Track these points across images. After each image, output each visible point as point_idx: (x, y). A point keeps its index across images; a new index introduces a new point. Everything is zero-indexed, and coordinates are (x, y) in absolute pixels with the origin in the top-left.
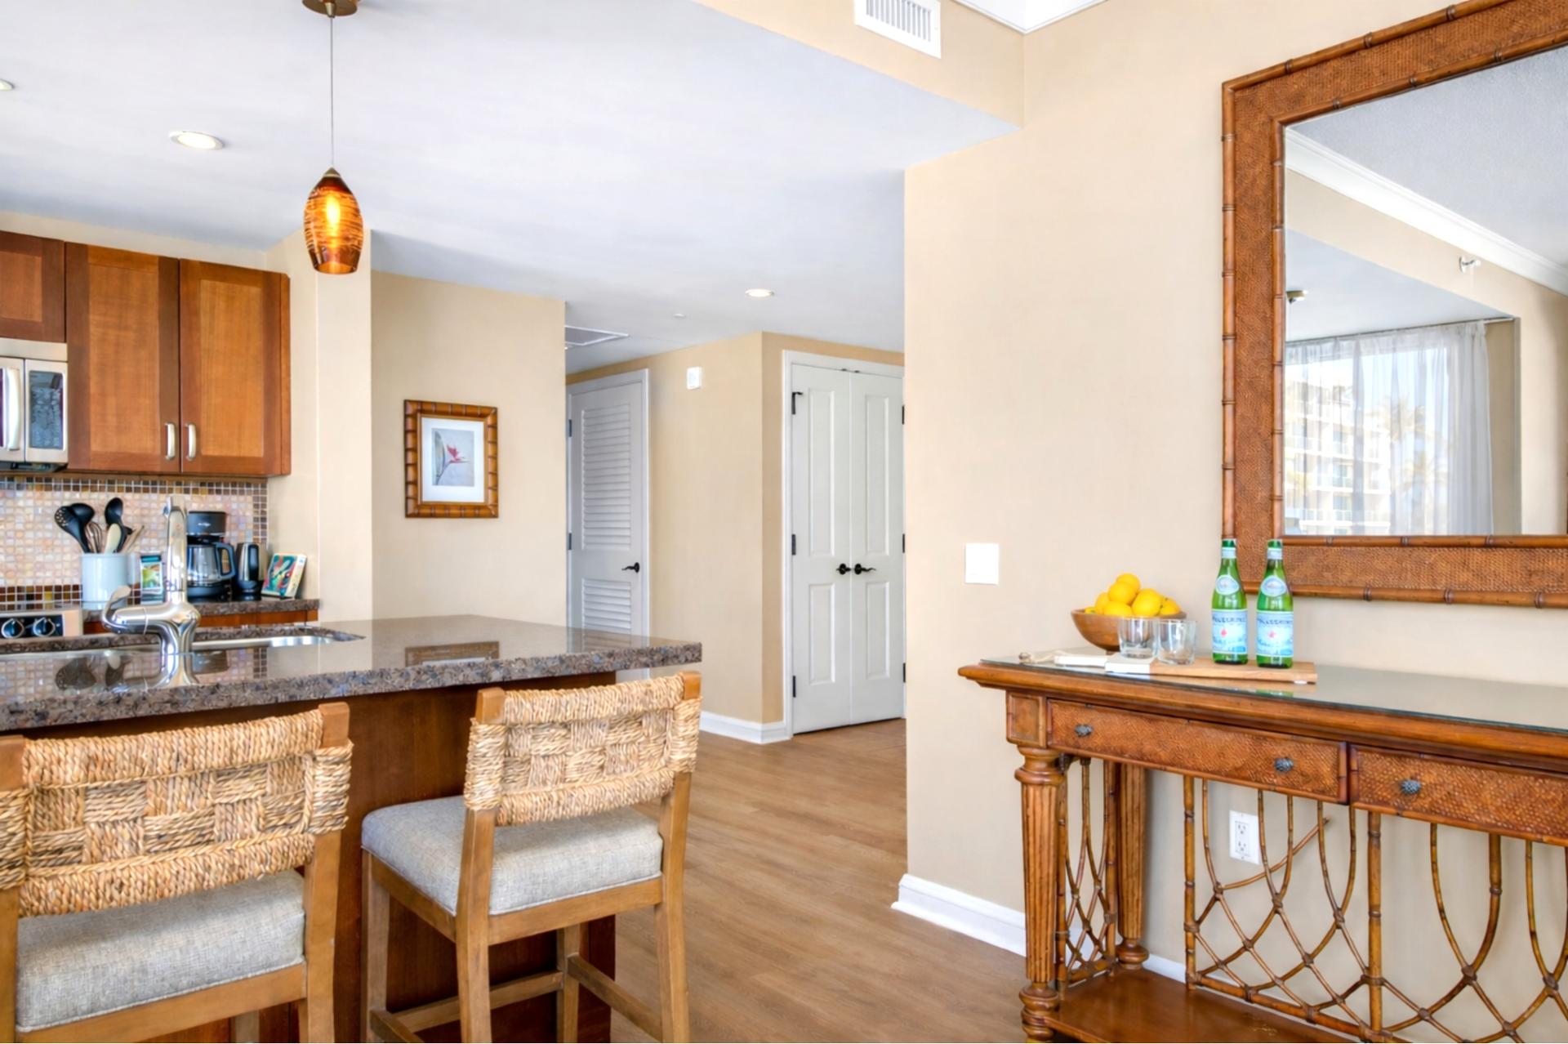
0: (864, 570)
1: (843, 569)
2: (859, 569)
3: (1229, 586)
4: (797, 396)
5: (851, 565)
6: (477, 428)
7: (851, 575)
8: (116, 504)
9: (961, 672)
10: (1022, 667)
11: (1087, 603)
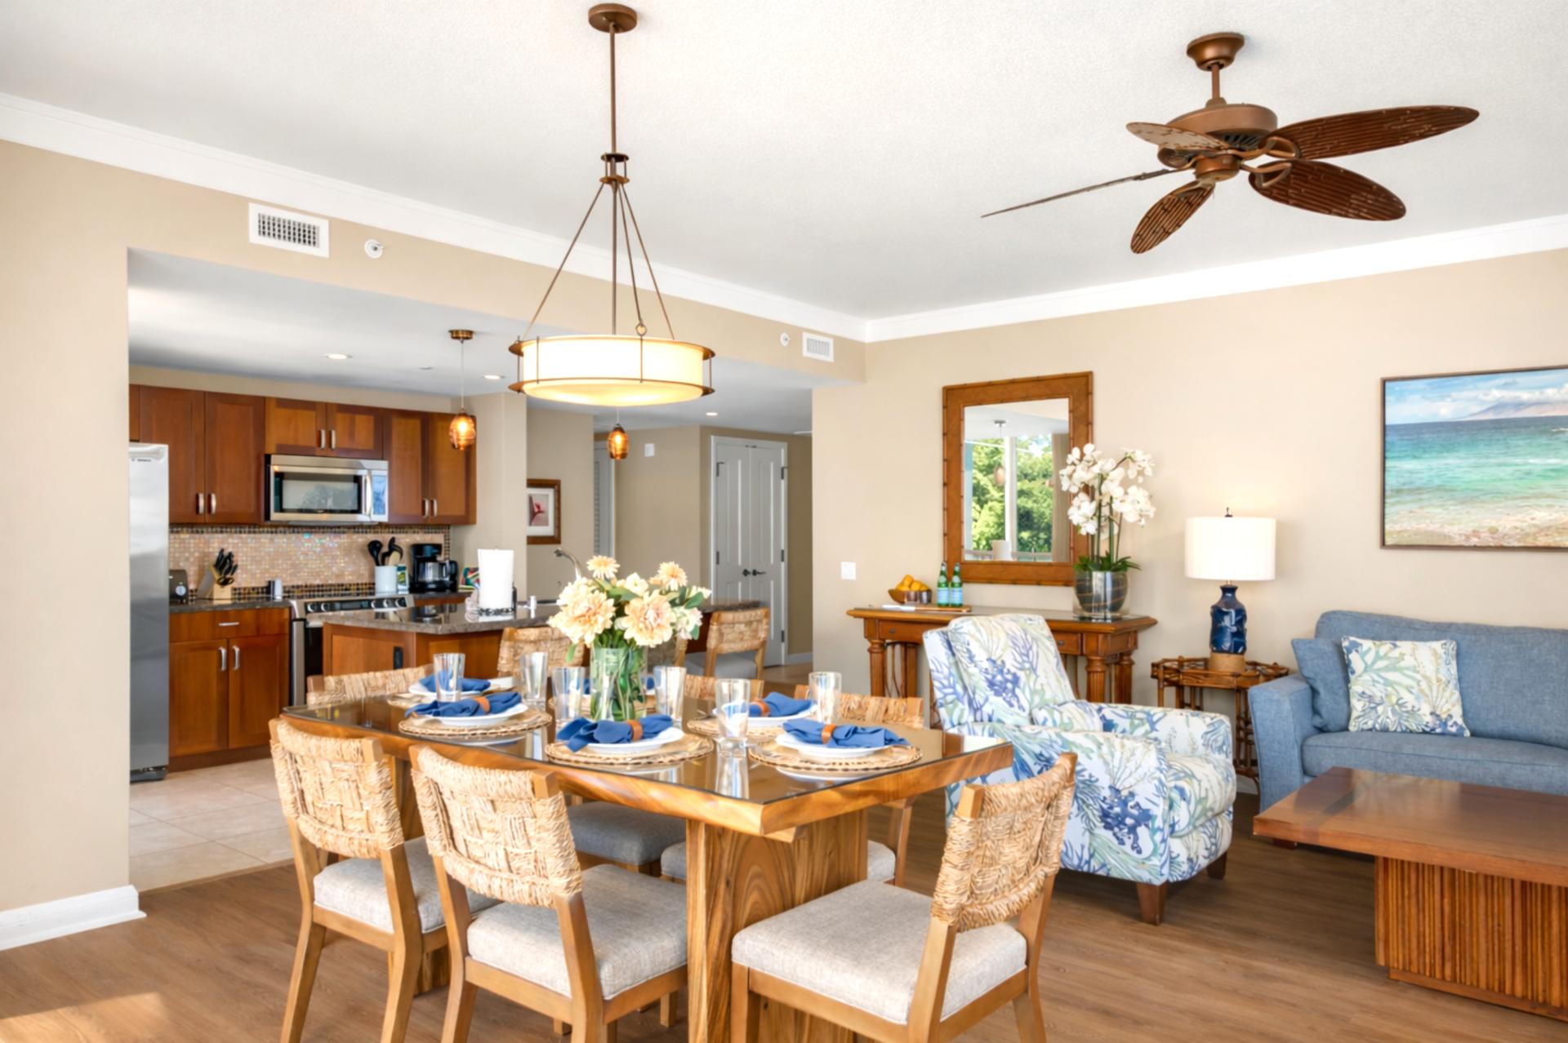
0: (759, 573)
1: (746, 573)
2: (755, 573)
3: (943, 579)
4: (720, 465)
5: (750, 570)
6: (550, 493)
7: (750, 577)
8: (393, 540)
9: (849, 613)
10: (870, 610)
11: (893, 586)
